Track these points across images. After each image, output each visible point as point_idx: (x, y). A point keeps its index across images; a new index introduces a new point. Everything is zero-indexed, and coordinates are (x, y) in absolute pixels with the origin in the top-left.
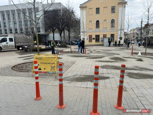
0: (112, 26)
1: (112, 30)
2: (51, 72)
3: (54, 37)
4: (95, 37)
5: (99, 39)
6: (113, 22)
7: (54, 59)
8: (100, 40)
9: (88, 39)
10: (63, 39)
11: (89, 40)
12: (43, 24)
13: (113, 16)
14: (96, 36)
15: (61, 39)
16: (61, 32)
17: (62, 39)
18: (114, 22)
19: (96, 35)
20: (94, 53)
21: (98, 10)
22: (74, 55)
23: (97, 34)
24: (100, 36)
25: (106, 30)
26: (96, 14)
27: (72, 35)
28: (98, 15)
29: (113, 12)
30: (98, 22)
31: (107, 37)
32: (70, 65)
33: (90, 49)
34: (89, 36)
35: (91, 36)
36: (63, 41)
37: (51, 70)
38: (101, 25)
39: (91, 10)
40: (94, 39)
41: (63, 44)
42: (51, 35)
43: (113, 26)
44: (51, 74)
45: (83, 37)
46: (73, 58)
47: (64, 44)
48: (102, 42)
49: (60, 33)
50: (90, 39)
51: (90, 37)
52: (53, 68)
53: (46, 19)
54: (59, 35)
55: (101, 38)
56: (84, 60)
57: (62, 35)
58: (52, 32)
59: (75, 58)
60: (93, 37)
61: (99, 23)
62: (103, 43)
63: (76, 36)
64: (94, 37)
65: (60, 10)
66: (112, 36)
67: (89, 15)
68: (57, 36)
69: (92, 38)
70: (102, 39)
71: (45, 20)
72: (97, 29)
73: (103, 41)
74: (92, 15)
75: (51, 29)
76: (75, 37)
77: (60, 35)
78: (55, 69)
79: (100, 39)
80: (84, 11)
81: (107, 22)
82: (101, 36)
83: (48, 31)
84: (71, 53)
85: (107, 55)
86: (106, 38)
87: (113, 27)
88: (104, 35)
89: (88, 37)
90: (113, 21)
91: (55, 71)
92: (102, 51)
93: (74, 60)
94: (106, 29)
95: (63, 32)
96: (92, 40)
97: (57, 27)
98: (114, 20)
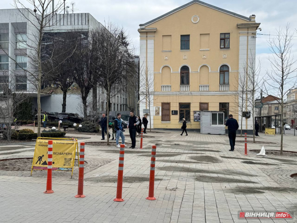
0: (222, 82)
1: (223, 91)
2: (64, 168)
3: (64, 105)
4: (177, 109)
5: (188, 113)
6: (226, 73)
7: (71, 146)
8: (192, 118)
9: (159, 113)
10: (89, 110)
11: (162, 115)
12: (36, 68)
13: (224, 57)
14: (182, 105)
15: (85, 110)
16: (85, 90)
17: (88, 112)
18: (228, 71)
19: (180, 103)
20: (163, 147)
21: (185, 41)
22: (112, 149)
23: (185, 100)
24: (191, 105)
25: (207, 91)
26: (181, 49)
27: (118, 99)
28: (185, 53)
29: (224, 48)
30: (185, 69)
31: (210, 110)
32: (100, 164)
33: (159, 139)
34: (163, 104)
35: (169, 104)
36: (89, 116)
37: (64, 165)
38: (192, 78)
39: (167, 39)
40: (175, 113)
41: (88, 125)
42: (57, 98)
43: (226, 81)
44: (63, 172)
45: (146, 107)
46: (109, 153)
47: (92, 123)
48: (198, 123)
49: (83, 95)
50: (166, 112)
51: (166, 107)
52: (67, 161)
53: (46, 53)
54: (80, 100)
55: (195, 112)
56: (133, 158)
57: (90, 98)
58: (59, 90)
59: (115, 154)
60: (172, 109)
61: (188, 73)
62: (200, 124)
63: (128, 103)
64: (175, 107)
65: (86, 34)
66: (224, 106)
67: (162, 51)
68: (74, 103)
69: (169, 109)
70: (197, 115)
71: (42, 57)
72: (184, 88)
73: (198, 119)
74: (170, 51)
75: (59, 83)
76: (126, 105)
77: (84, 99)
78: (71, 164)
79: (192, 113)
80: (151, 42)
81: (210, 71)
82: (195, 107)
83: (49, 88)
84: (108, 145)
85: (191, 152)
86: (206, 113)
87: (224, 83)
88: (202, 105)
89: (159, 108)
90: (225, 69)
91: (71, 166)
92: (185, 144)
93: (111, 158)
94: (206, 89)
95: (91, 91)
96: (169, 115)
97: (75, 78)
98: (226, 66)
